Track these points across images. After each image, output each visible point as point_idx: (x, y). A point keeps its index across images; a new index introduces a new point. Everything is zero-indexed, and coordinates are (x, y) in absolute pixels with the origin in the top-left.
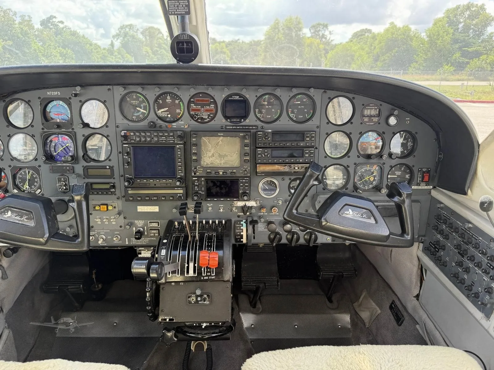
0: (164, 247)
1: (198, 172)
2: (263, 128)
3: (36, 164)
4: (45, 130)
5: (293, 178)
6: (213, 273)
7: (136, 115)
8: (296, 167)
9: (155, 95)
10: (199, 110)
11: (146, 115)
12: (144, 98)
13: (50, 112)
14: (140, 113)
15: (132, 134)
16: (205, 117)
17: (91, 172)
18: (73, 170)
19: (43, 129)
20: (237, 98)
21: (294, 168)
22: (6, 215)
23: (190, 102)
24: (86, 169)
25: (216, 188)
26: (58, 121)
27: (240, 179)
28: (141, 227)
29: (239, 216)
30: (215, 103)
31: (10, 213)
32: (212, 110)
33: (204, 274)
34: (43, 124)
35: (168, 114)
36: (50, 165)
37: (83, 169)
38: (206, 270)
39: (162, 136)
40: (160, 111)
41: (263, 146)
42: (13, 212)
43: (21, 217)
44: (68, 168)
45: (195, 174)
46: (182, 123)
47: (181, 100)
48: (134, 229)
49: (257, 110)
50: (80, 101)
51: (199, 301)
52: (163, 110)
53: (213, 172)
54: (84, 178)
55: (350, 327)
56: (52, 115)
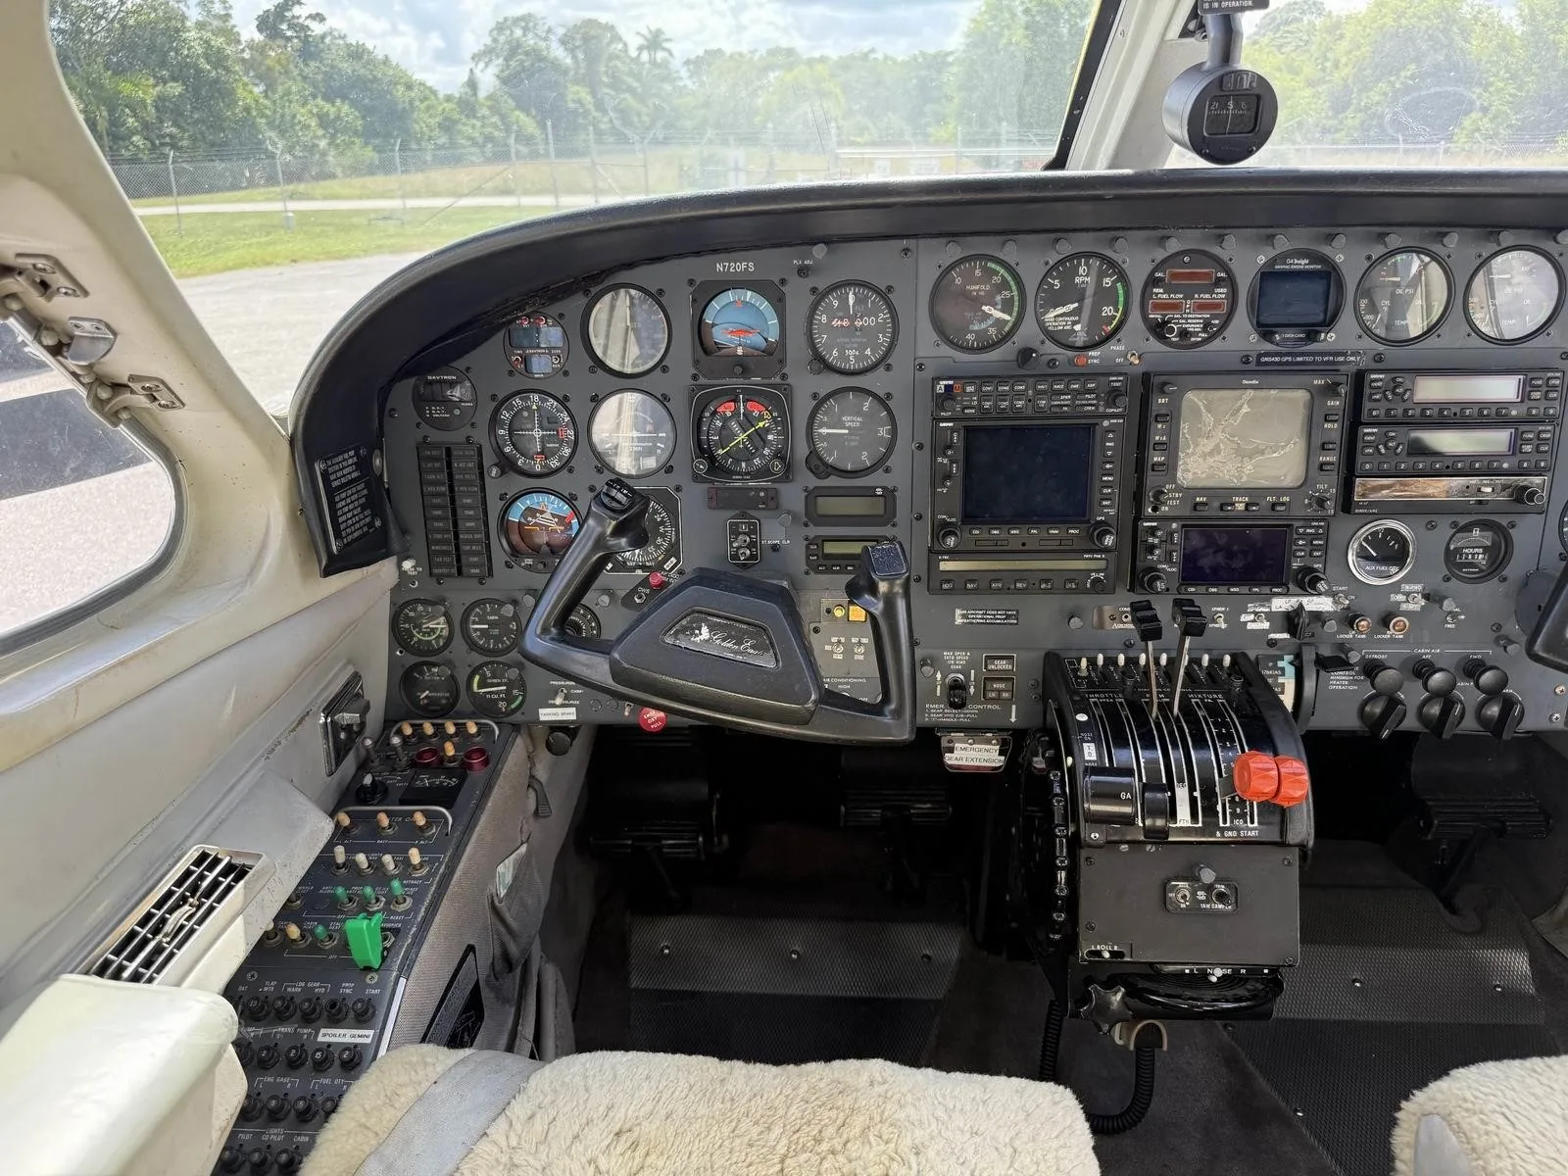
0: (1087, 736)
1: (1164, 504)
2: (1380, 360)
3: (667, 483)
4: (702, 381)
5: (1463, 521)
6: (1252, 822)
7: (976, 328)
8: (1487, 485)
9: (1047, 263)
10: (1175, 307)
11: (1007, 329)
12: (1006, 275)
13: (713, 325)
14: (990, 322)
15: (970, 389)
16: (1194, 325)
17: (828, 505)
18: (772, 501)
19: (695, 377)
20: (1302, 264)
21: (1479, 490)
22: (697, 636)
23: (1152, 281)
24: (812, 495)
25: (1215, 552)
26: (740, 351)
27: (1296, 524)
28: (958, 671)
29: (1272, 643)
30: (1231, 282)
31: (705, 633)
32: (1217, 306)
33: (1225, 822)
34: (696, 362)
35: (1074, 323)
36: (711, 485)
37: (806, 497)
38: (1228, 811)
39: (1060, 393)
40: (1051, 314)
41: (1383, 418)
42: (712, 628)
43: (739, 643)
44: (762, 494)
45: (1155, 509)
46: (1121, 348)
47: (1122, 277)
48: (939, 676)
49: (1363, 303)
50: (814, 290)
51: (1202, 902)
52: (1060, 310)
53: (1216, 504)
54: (806, 525)
55: (1532, 990)
56: (720, 335)
